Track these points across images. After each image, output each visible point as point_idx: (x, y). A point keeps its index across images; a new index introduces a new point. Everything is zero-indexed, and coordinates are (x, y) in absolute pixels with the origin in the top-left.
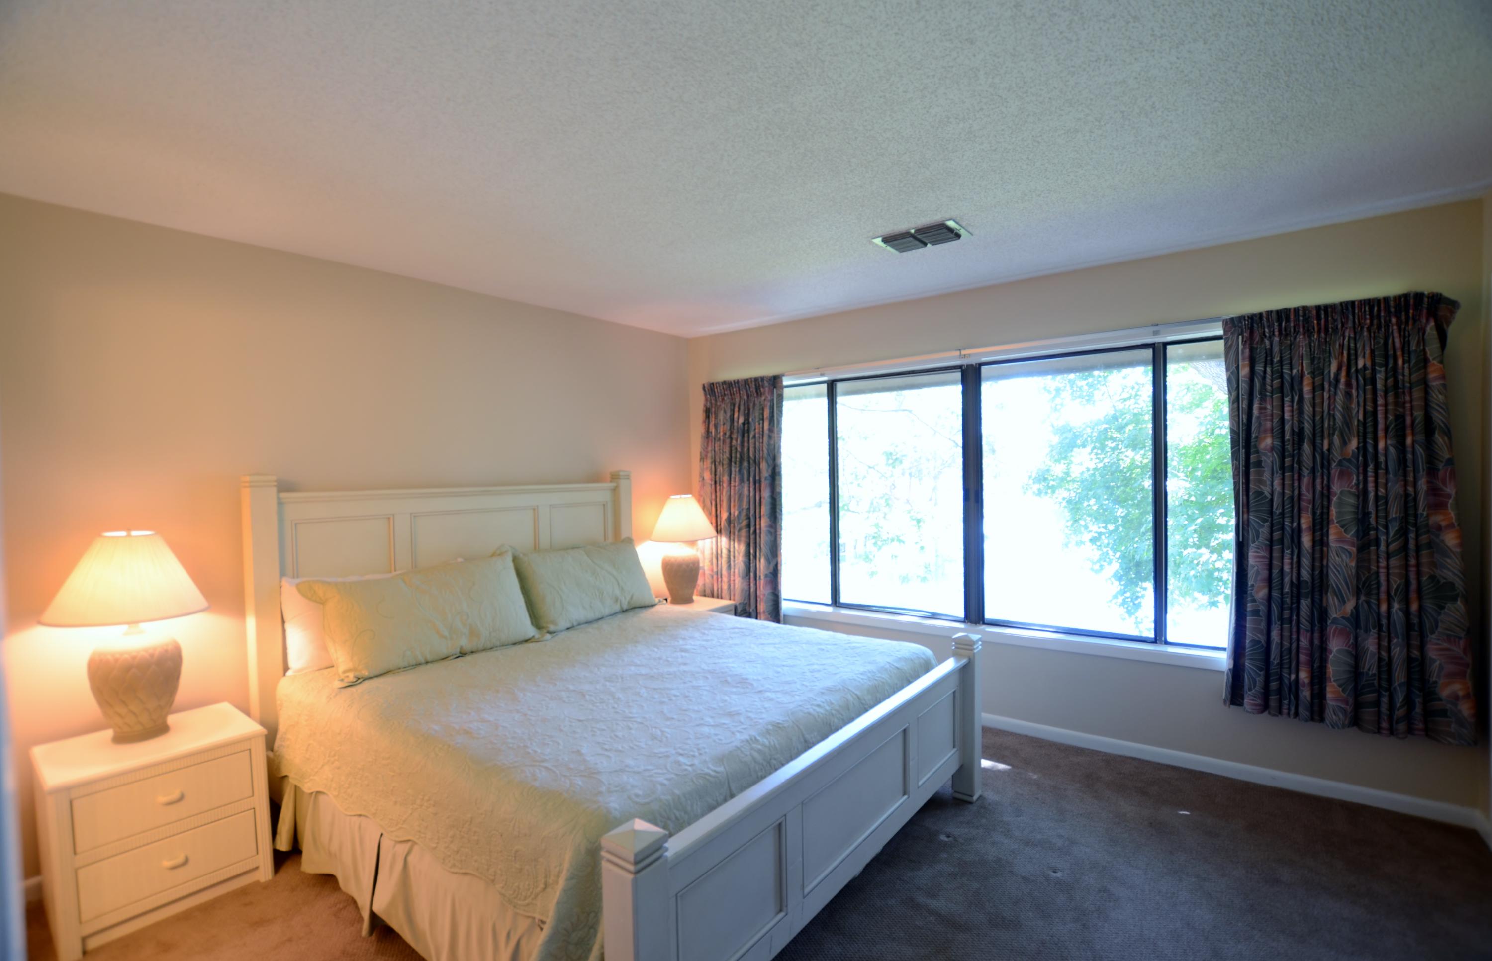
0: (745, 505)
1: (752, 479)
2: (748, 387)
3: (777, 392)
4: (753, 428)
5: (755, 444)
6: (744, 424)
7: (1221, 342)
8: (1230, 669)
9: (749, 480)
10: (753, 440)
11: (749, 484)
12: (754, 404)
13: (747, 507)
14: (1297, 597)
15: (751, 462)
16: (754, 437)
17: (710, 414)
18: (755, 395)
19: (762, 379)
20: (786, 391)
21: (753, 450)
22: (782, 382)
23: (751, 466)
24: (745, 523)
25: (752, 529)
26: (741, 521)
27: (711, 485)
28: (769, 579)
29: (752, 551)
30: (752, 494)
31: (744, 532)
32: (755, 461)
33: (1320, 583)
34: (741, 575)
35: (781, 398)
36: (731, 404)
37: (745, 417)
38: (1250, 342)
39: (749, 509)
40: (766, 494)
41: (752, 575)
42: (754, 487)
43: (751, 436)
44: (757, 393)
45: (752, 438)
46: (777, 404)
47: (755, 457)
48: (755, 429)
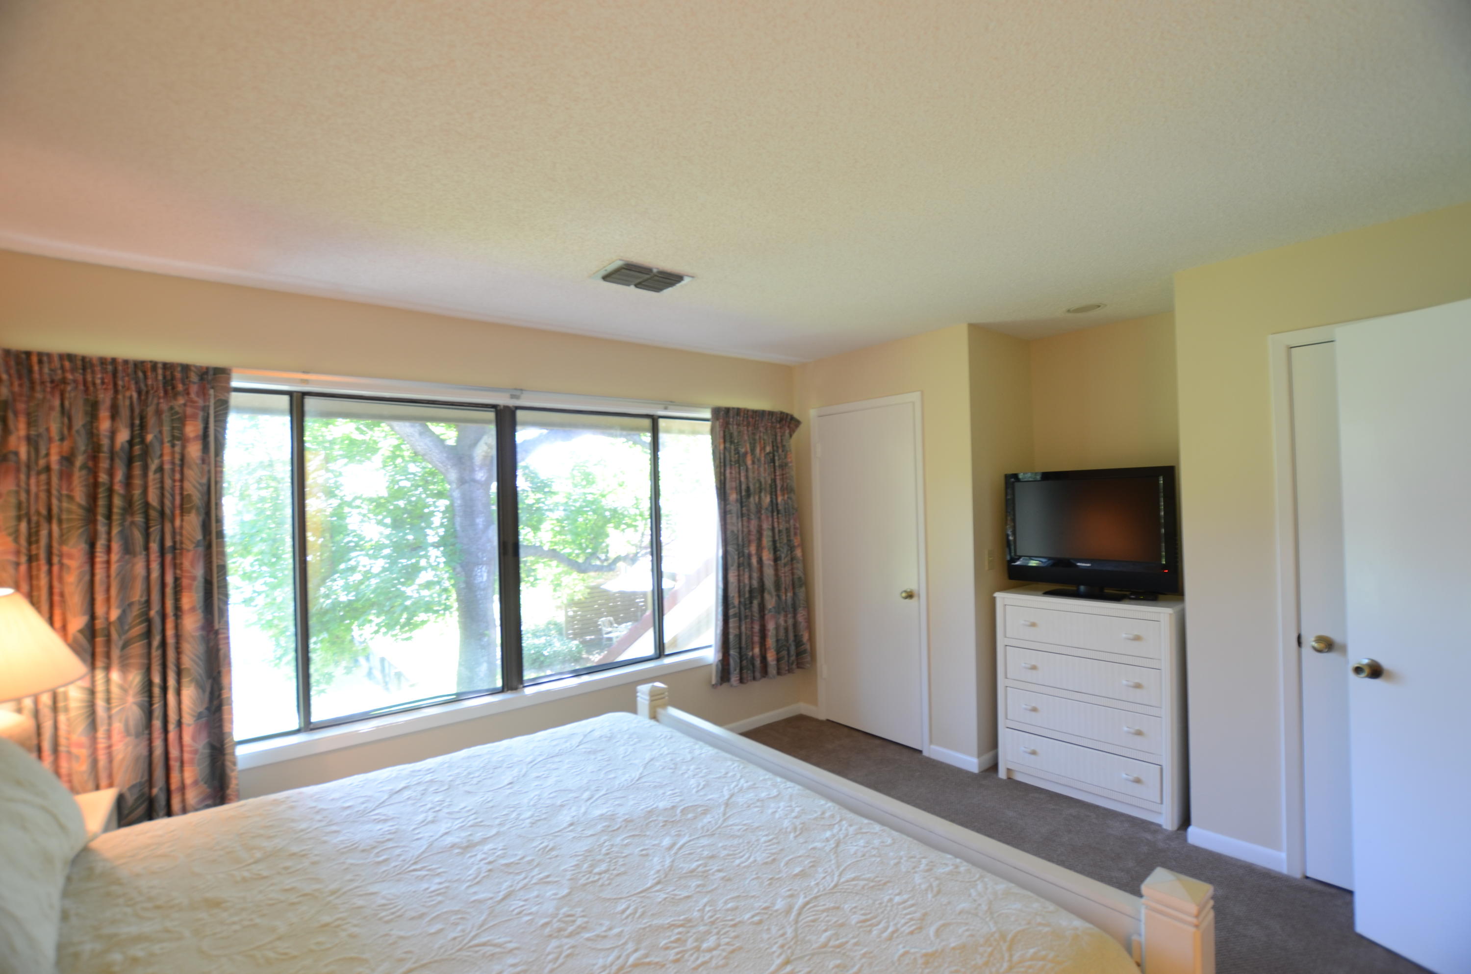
0: (137, 594)
1: (154, 546)
2: (140, 374)
3: (215, 396)
4: (158, 453)
5: (162, 482)
6: (131, 443)
7: (709, 423)
8: (720, 661)
9: (147, 548)
10: (158, 476)
11: (148, 556)
12: (158, 413)
13: (144, 599)
14: (751, 599)
15: (153, 514)
16: (161, 469)
17: (11, 415)
18: (162, 394)
19: (186, 368)
20: (235, 398)
21: (158, 492)
22: (228, 380)
23: (152, 523)
24: (139, 629)
25: (156, 641)
26: (126, 628)
27: (18, 564)
28: (204, 720)
29: (157, 679)
30: (155, 574)
31: (137, 649)
32: (162, 513)
33: (762, 588)
34: (132, 730)
35: (223, 407)
36: (86, 401)
37: (132, 431)
38: (726, 425)
39: (148, 602)
40: (194, 570)
41: (157, 723)
42: (159, 560)
43: (153, 466)
44: (166, 392)
45: (156, 472)
46: (216, 416)
47: (162, 504)
48: (161, 456)
